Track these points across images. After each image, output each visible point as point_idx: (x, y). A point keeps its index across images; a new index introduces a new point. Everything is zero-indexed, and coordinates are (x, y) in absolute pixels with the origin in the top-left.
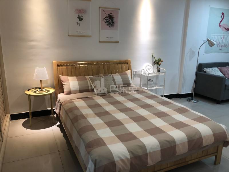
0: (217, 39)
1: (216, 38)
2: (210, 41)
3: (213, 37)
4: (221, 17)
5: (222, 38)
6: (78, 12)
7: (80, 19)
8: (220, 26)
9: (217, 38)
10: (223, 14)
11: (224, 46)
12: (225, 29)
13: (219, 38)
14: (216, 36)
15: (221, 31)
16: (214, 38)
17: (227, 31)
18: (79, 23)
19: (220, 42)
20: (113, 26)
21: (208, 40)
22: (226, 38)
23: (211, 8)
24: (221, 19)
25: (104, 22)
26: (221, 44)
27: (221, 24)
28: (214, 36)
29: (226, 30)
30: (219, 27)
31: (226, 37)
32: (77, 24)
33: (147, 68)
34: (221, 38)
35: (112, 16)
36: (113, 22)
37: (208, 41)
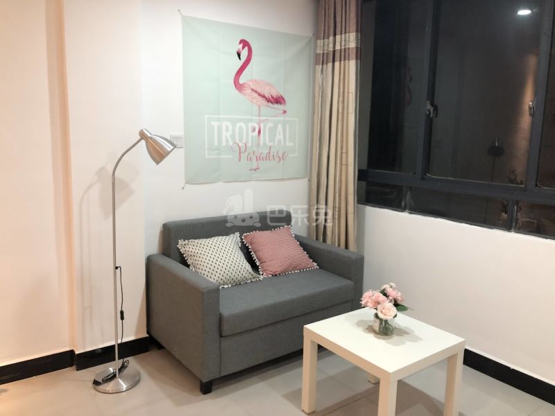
0: (234, 131)
1: (227, 130)
2: (151, 138)
3: (215, 124)
4: (239, 55)
5: (254, 130)
8: (238, 86)
9: (230, 128)
10: (245, 43)
11: (268, 157)
12: (264, 97)
13: (241, 128)
14: (229, 124)
15: (246, 104)
16: (220, 128)
17: (270, 104)
19: (250, 144)
21: (143, 136)
22: (273, 131)
23: (184, 18)
24: (240, 63)
26: (255, 149)
27: (241, 81)
28: (218, 120)
29: (268, 100)
30: (237, 91)
31: (270, 125)
34: (250, 130)
37: (143, 142)
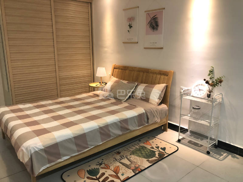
6: (129, 20)
7: (130, 27)
18: (129, 31)
20: (157, 29)
25: (148, 26)
32: (128, 31)
33: (197, 88)
35: (157, 18)
36: (157, 25)
